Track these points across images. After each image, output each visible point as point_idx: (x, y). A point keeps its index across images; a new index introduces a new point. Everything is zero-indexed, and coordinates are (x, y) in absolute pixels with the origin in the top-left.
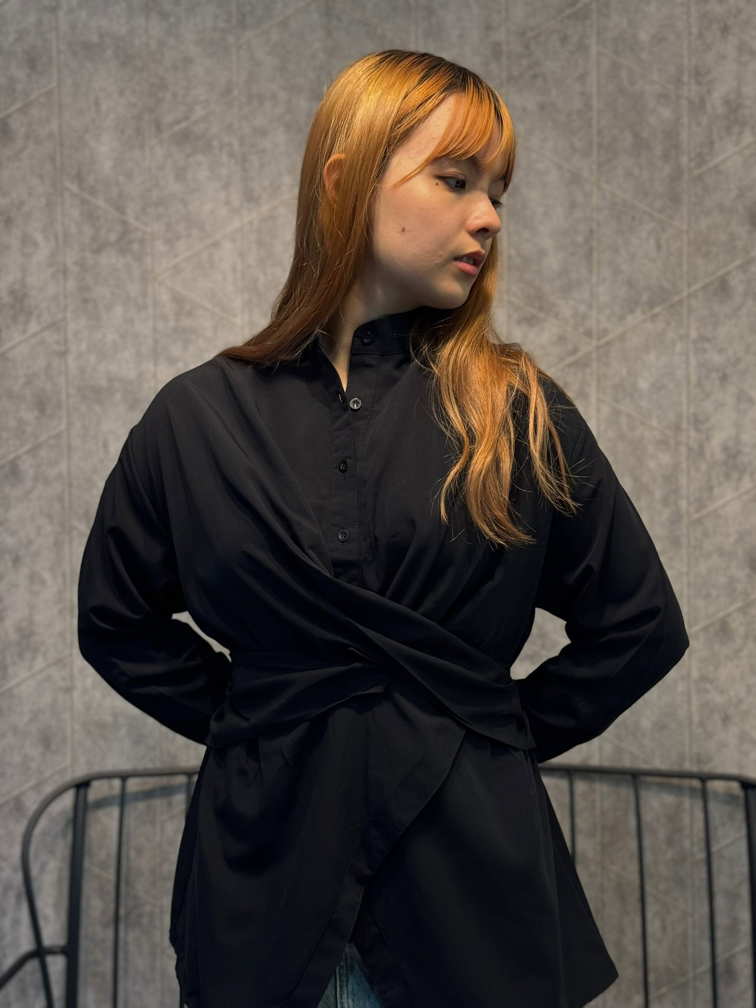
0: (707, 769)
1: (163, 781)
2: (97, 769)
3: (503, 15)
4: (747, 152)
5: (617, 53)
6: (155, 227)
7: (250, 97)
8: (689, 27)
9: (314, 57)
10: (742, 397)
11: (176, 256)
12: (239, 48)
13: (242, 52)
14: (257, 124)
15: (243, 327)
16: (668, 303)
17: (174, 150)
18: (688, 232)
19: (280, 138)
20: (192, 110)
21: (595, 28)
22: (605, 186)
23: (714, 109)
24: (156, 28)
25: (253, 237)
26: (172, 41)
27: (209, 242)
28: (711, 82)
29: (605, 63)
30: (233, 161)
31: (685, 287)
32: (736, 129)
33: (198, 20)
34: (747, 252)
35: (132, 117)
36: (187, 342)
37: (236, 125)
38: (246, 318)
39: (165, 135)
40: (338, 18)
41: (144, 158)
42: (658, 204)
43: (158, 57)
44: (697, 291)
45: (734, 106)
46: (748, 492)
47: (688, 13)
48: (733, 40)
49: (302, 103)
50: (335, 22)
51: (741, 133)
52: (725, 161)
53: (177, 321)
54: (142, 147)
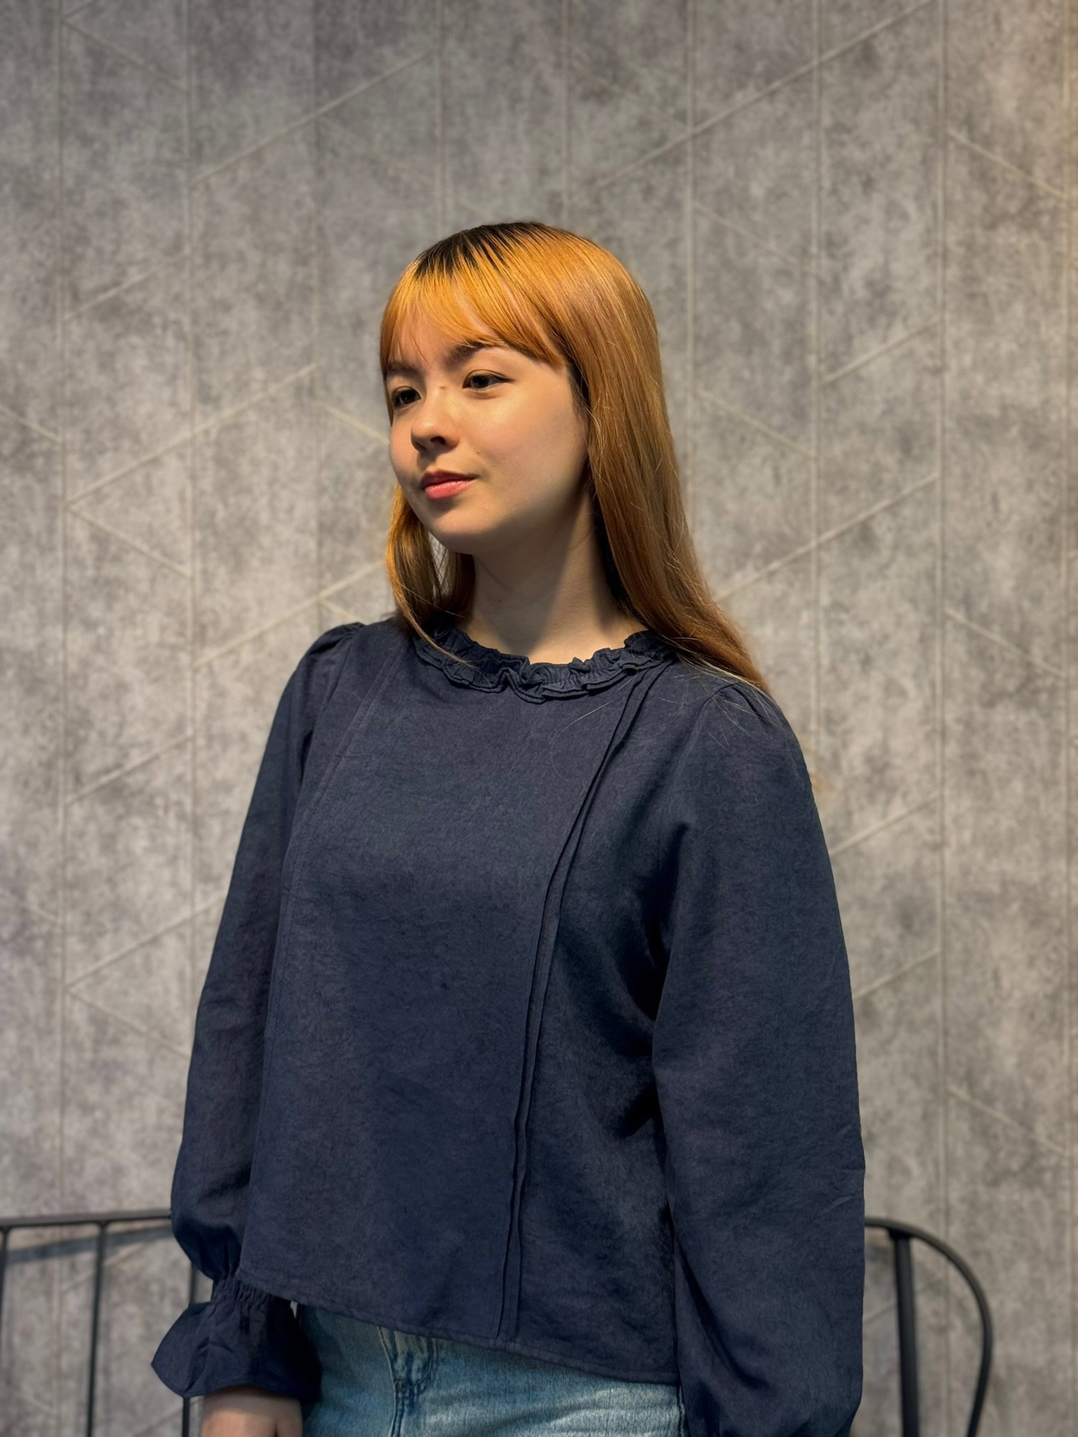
1: (65, 1233)
3: (564, 154)
4: (897, 352)
5: (720, 212)
6: (69, 436)
7: (208, 258)
8: (819, 179)
9: (299, 204)
10: (891, 688)
11: (98, 476)
12: (193, 188)
13: (196, 195)
14: (217, 294)
15: (192, 579)
16: (791, 557)
17: (98, 327)
18: (817, 460)
19: (249, 316)
20: (124, 273)
21: (690, 177)
22: (704, 394)
23: (852, 292)
24: (75, 159)
25: (209, 452)
26: (96, 176)
27: (145, 458)
28: (849, 255)
29: (704, 225)
30: (182, 346)
31: (813, 534)
32: (883, 320)
33: (135, 148)
34: (898, 489)
35: (38, 281)
36: (111, 599)
37: (187, 296)
38: (199, 566)
39: (85, 307)
40: (334, 152)
41: (54, 338)
42: (776, 420)
43: (77, 197)
44: (829, 541)
45: (879, 289)
46: (899, 820)
47: (818, 160)
48: (878, 199)
49: (282, 268)
50: (329, 156)
51: (889, 326)
52: (867, 363)
53: (98, 568)
54: (51, 322)
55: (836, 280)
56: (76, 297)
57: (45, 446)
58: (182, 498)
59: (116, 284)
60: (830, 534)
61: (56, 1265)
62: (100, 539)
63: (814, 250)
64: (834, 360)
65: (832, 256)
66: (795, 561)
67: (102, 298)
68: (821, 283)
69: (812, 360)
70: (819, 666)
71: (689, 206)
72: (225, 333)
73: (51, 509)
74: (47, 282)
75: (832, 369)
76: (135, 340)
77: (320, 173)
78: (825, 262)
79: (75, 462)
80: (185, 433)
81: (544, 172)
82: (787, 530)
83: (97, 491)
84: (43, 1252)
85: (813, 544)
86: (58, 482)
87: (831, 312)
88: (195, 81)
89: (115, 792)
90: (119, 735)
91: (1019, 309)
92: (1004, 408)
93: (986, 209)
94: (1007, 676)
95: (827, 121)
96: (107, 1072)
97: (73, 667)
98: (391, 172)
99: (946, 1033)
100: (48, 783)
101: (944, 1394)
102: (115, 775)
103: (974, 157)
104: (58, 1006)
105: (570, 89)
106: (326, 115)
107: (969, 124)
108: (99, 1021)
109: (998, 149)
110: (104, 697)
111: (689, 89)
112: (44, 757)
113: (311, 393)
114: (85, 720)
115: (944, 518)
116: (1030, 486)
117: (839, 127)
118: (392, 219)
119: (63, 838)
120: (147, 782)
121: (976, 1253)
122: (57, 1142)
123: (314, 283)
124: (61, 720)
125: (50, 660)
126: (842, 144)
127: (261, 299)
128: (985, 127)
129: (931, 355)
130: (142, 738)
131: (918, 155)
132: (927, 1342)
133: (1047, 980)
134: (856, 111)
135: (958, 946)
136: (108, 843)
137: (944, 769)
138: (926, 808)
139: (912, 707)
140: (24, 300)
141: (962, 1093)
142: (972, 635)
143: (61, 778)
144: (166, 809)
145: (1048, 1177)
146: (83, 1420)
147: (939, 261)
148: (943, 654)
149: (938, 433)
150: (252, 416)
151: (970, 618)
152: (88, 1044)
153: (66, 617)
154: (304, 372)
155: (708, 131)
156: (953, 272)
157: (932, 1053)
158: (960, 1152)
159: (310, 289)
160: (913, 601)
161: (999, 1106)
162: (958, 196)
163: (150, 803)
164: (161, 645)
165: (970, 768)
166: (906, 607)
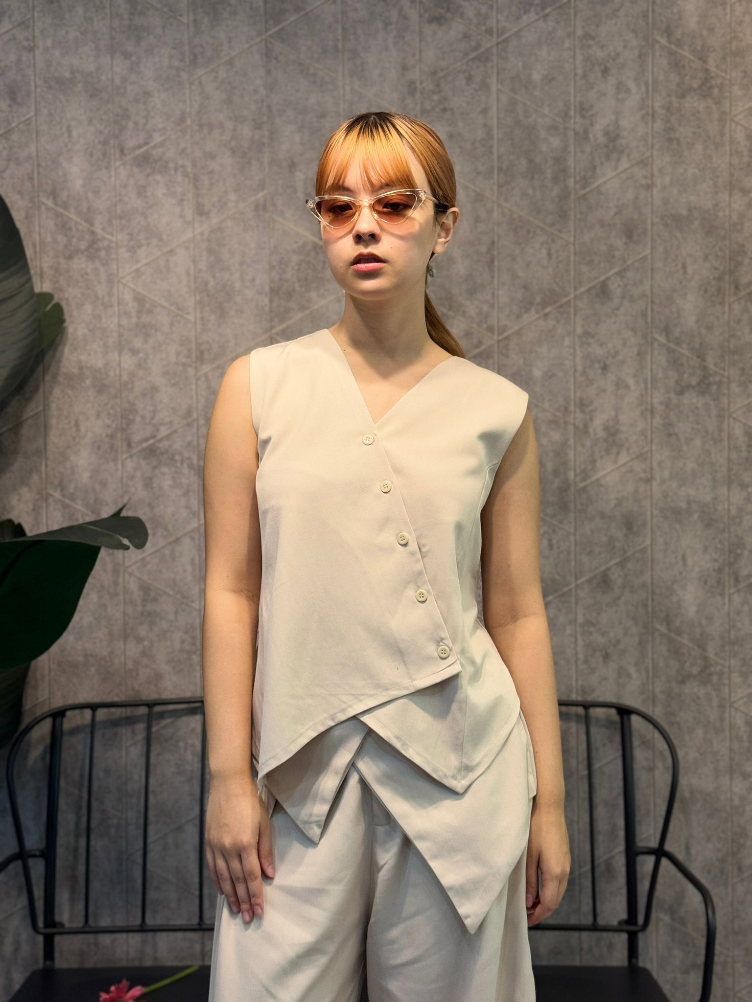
0: (590, 698)
2: (70, 701)
3: (417, 57)
4: (623, 176)
5: (513, 90)
6: (120, 237)
7: (201, 126)
8: (575, 68)
9: (255, 92)
10: (620, 384)
11: (137, 262)
12: (191, 84)
13: (193, 87)
14: (207, 149)
15: (195, 323)
16: (558, 304)
17: (136, 170)
18: (574, 244)
19: (226, 161)
20: (151, 137)
21: (495, 70)
22: (504, 204)
23: (596, 139)
24: (120, 66)
25: (204, 245)
26: (133, 77)
27: (166, 250)
28: (593, 116)
29: (504, 99)
30: (186, 180)
31: (572, 290)
32: (615, 156)
33: (156, 60)
34: (625, 262)
35: (100, 142)
36: (147, 336)
37: (189, 150)
38: (199, 315)
39: (128, 158)
40: (276, 59)
41: (110, 177)
42: (549, 220)
43: (122, 91)
44: (582, 294)
45: (613, 137)
46: (625, 464)
47: (574, 57)
48: (612, 80)
49: (246, 131)
50: (274, 62)
51: (619, 159)
52: (605, 182)
53: (139, 318)
54: (108, 168)
55: (586, 131)
56: (122, 152)
57: (106, 243)
58: (188, 274)
59: (146, 143)
60: (583, 290)
61: (124, 731)
62: (140, 300)
63: (572, 113)
64: (585, 181)
65: (583, 117)
66: (561, 306)
67: (138, 152)
68: (576, 133)
69: (571, 182)
70: (575, 371)
71: (494, 88)
72: (212, 172)
73: (110, 281)
74: (105, 143)
75: (583, 187)
76: (158, 177)
77: (269, 72)
78: (579, 119)
79: (123, 253)
80: (189, 234)
81: (405, 68)
82: (556, 288)
83: (137, 270)
84: (116, 723)
85: (572, 296)
86: (114, 265)
87: (583, 152)
88: (191, 17)
89: (151, 452)
90: (153, 418)
91: (699, 147)
92: (690, 210)
93: (678, 85)
94: (691, 375)
95: (579, 32)
96: (150, 618)
97: (125, 377)
98: (312, 71)
99: (653, 593)
100: (112, 447)
101: (652, 807)
102: (151, 442)
103: (671, 53)
104: (121, 580)
105: (421, 16)
106: (271, 36)
107: (668, 32)
108: (145, 589)
109: (686, 48)
110: (144, 395)
111: (494, 14)
112: (109, 431)
113: (265, 208)
114: (132, 409)
115: (652, 279)
116: (706, 257)
117: (587, 36)
118: (313, 100)
119: (122, 479)
120: (170, 446)
121: (671, 724)
122: (123, 659)
123: (266, 140)
124: (119, 410)
125: (112, 374)
126: (589, 46)
127: (234, 151)
128: (678, 34)
129: (645, 177)
130: (167, 420)
131: (636, 52)
132: (641, 776)
133: (715, 560)
134: (598, 26)
135: (660, 541)
136: (148, 483)
137: (652, 432)
138: (641, 457)
139: (633, 396)
140: (92, 154)
141: (663, 629)
142: (670, 351)
143: (120, 444)
144: (182, 462)
145: (715, 678)
146: (141, 821)
147: (650, 119)
148: (652, 363)
149: (649, 226)
150: (229, 223)
151: (669, 341)
152: (139, 602)
153: (120, 347)
154: (260, 195)
155: (506, 41)
156: (658, 125)
157: (645, 605)
158: (661, 664)
159: (264, 144)
160: (634, 330)
161: (686, 636)
162: (661, 78)
163: (172, 459)
164: (177, 364)
165: (669, 432)
166: (630, 333)
